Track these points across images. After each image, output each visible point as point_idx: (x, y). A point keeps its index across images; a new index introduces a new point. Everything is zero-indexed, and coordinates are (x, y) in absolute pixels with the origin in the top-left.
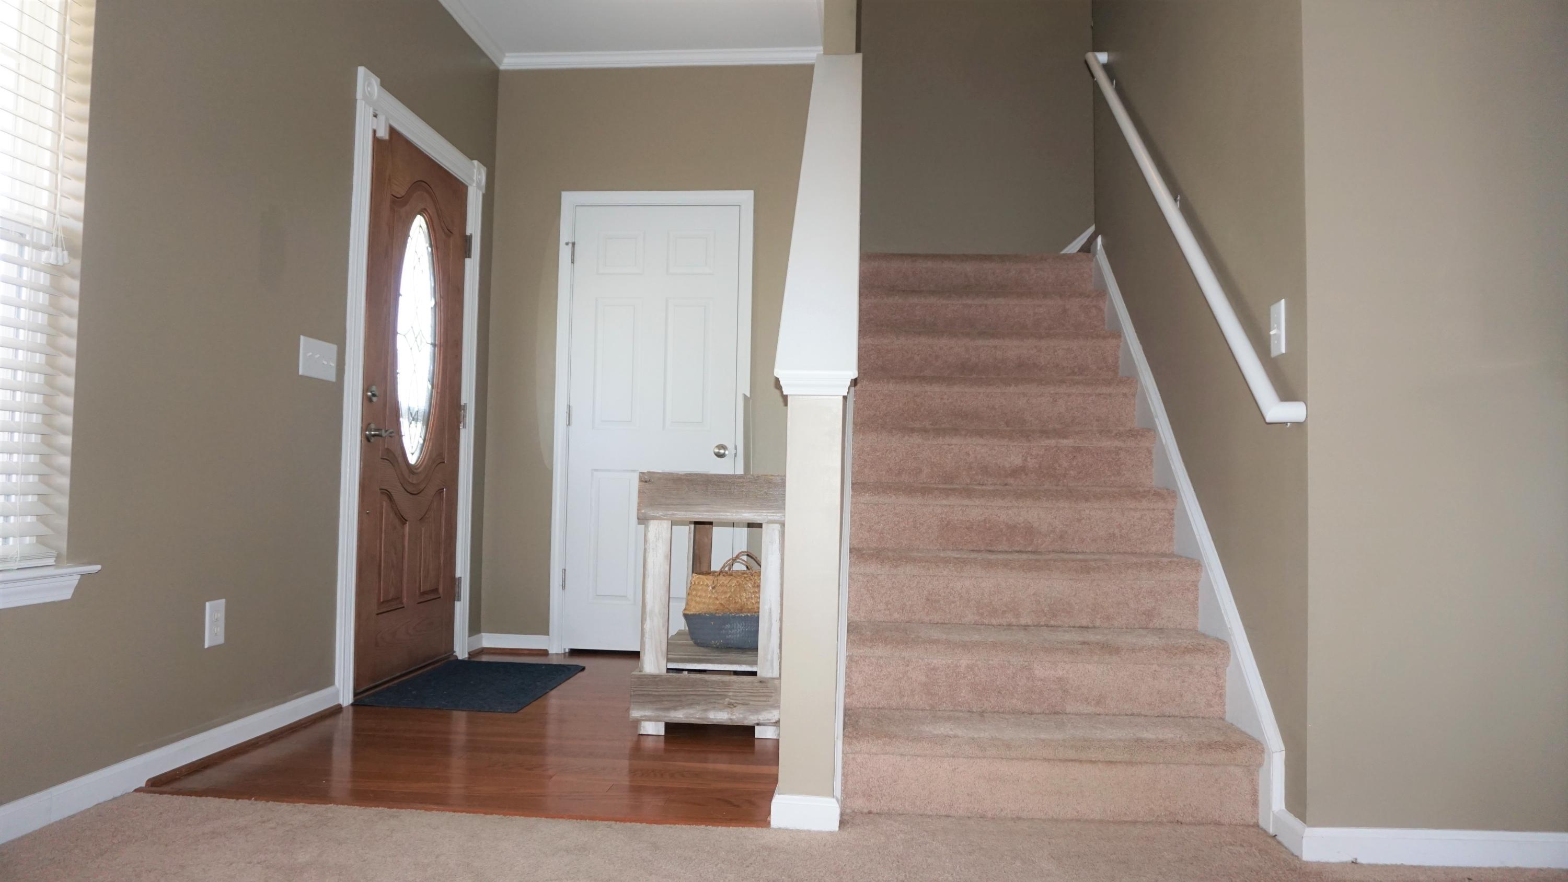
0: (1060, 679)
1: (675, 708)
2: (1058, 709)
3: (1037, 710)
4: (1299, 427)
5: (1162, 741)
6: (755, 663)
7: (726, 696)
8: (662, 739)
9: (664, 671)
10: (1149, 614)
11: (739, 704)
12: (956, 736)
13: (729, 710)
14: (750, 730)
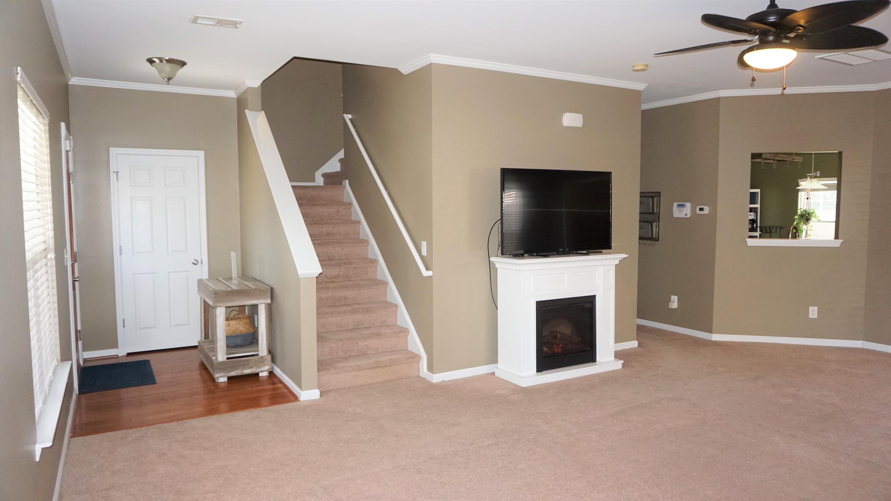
0: (366, 345)
1: (232, 371)
2: (366, 353)
3: (360, 355)
4: (431, 277)
5: (397, 359)
6: (258, 351)
7: (249, 364)
8: (227, 383)
9: (225, 359)
10: (384, 322)
11: (254, 366)
12: (346, 366)
13: (251, 369)
14: (257, 374)
